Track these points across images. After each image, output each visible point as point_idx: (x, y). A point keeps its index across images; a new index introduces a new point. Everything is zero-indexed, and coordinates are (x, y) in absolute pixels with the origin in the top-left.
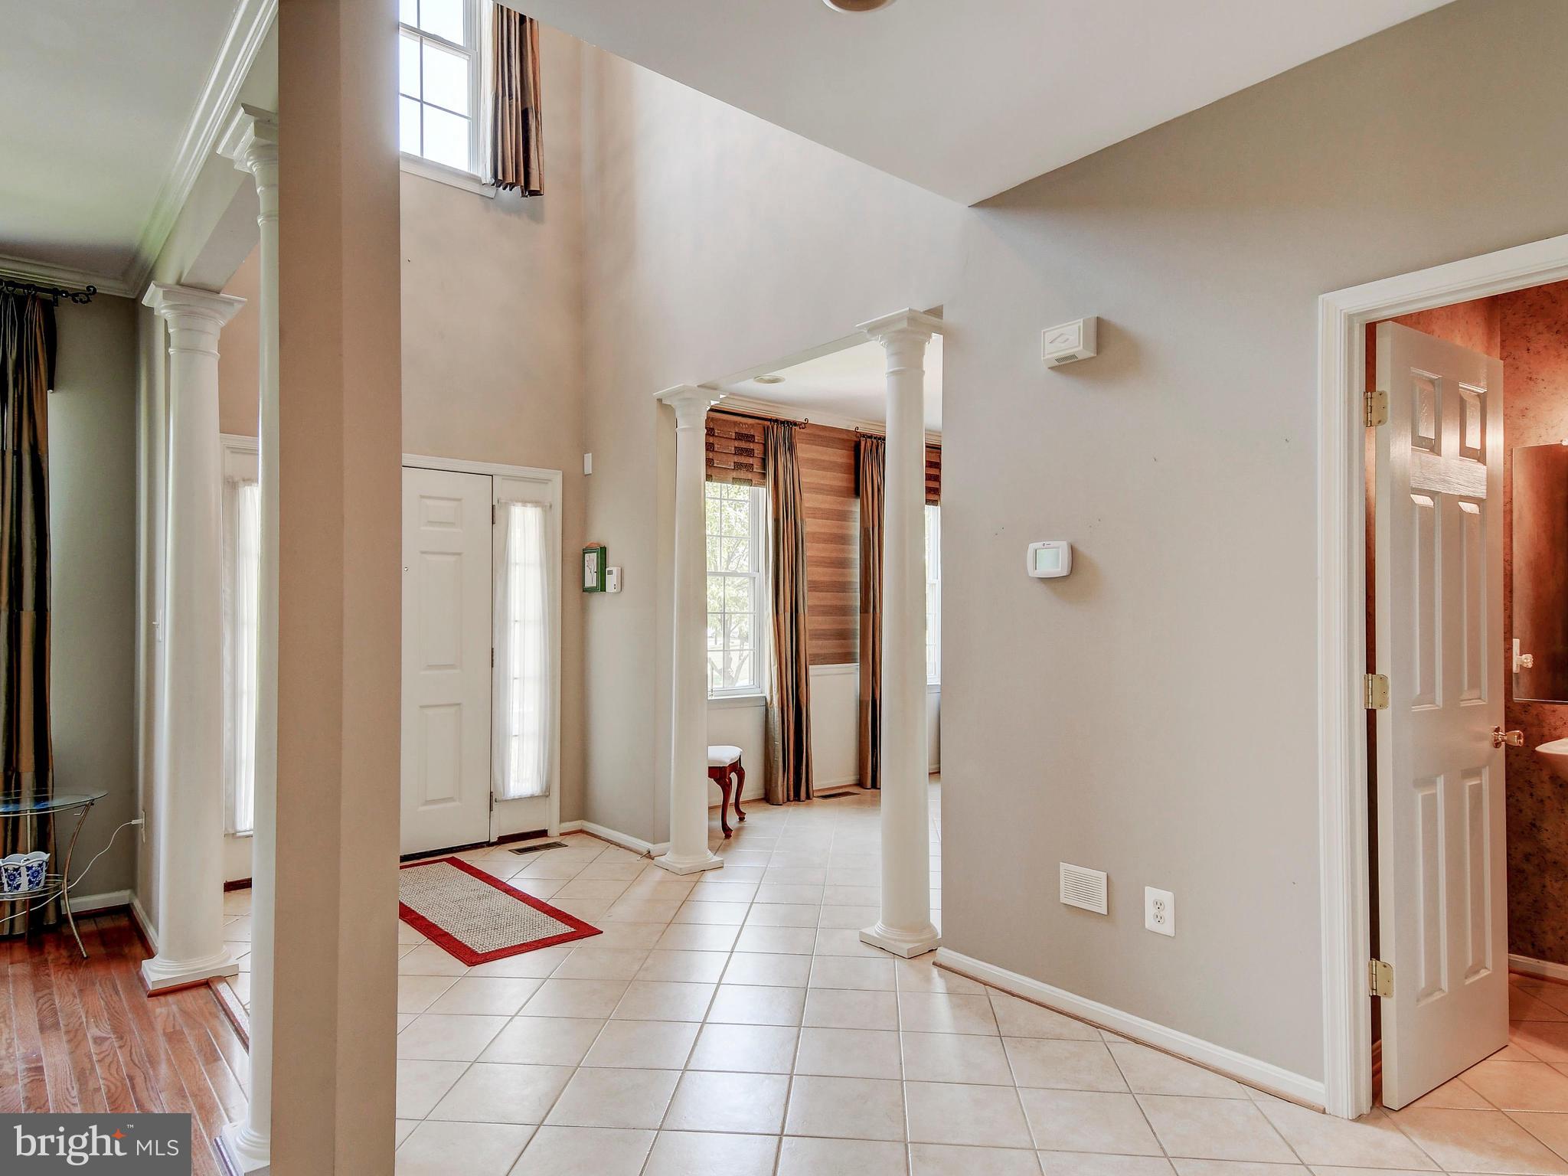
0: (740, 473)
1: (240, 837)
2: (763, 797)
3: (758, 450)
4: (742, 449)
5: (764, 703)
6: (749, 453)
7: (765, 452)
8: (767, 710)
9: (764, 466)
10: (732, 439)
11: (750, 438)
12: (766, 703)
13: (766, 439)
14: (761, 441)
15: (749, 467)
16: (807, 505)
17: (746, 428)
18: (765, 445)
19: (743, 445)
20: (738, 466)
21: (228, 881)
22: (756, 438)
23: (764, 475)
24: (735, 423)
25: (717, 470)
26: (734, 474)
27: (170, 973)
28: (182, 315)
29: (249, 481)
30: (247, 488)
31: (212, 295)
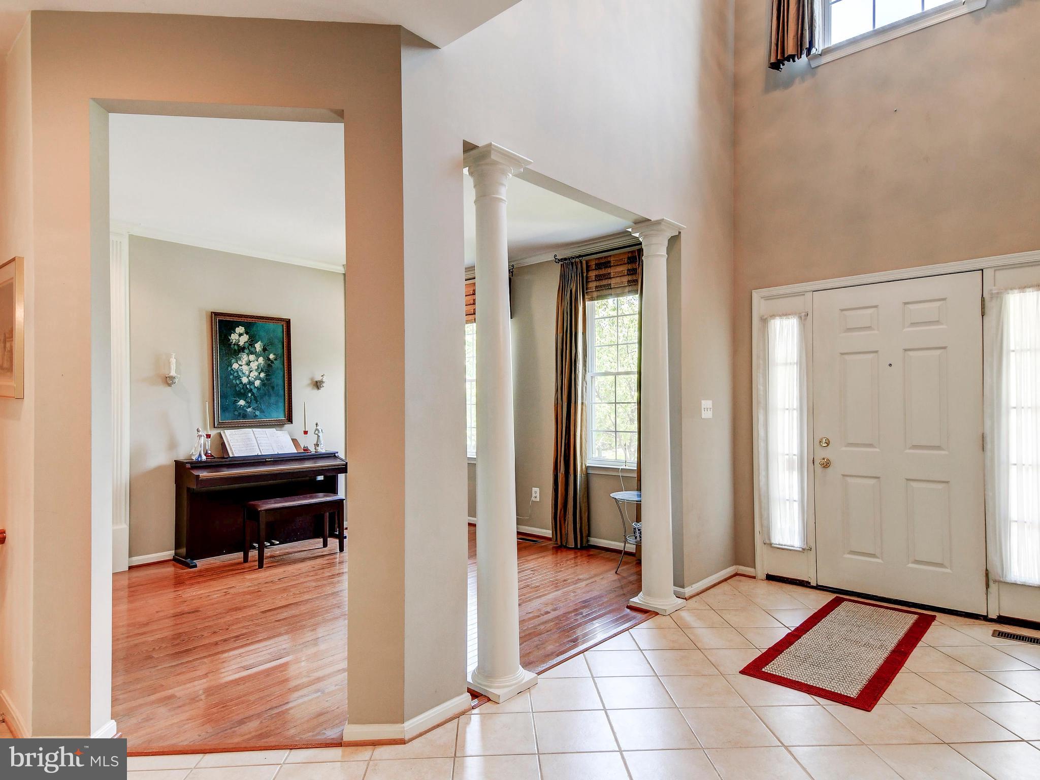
1: (774, 547)
27: (640, 600)
28: (644, 238)
29: (773, 316)
30: (772, 321)
31: (649, 223)
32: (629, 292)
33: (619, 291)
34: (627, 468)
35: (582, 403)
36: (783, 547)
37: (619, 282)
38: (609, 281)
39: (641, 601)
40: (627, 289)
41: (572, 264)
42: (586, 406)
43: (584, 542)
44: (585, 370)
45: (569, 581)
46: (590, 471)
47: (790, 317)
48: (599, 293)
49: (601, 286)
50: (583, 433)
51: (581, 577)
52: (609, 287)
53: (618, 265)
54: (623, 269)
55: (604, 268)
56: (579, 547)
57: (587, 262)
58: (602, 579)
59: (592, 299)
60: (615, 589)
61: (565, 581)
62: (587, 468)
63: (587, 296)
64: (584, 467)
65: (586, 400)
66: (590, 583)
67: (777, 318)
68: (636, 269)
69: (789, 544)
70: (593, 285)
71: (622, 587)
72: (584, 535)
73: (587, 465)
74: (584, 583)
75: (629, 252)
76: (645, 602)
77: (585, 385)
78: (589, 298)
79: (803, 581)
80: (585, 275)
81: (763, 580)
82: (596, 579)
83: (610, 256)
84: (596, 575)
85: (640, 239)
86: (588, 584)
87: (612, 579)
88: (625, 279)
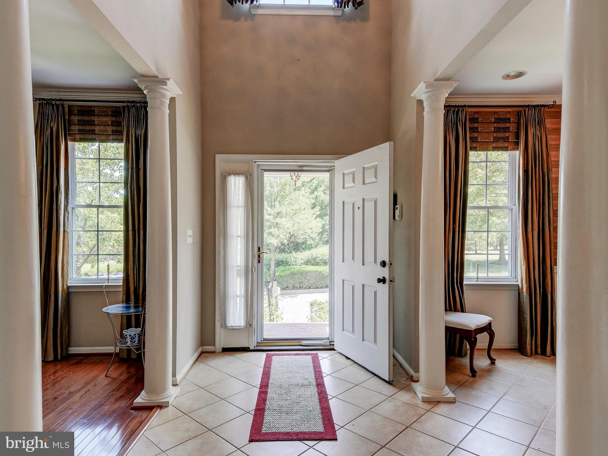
0: (499, 143)
1: (229, 329)
2: (517, 348)
3: (512, 127)
4: (499, 128)
5: (517, 289)
6: (506, 130)
7: (518, 129)
8: (519, 293)
9: (517, 136)
10: (492, 123)
11: (507, 120)
12: (519, 289)
13: (519, 120)
14: (515, 121)
15: (505, 140)
16: (552, 159)
17: (503, 114)
18: (518, 123)
19: (502, 125)
20: (496, 139)
21: (224, 347)
22: (512, 119)
23: (517, 144)
24: (495, 113)
25: (480, 144)
26: (494, 145)
27: (143, 399)
28: (149, 92)
29: (230, 174)
30: (229, 177)
31: (156, 79)
32: (113, 139)
33: (103, 137)
34: (110, 284)
35: (64, 231)
36: (234, 328)
37: (104, 130)
38: (93, 128)
39: (146, 400)
40: (111, 137)
41: (53, 105)
42: (68, 233)
43: (64, 353)
44: (67, 202)
45: (60, 398)
46: (71, 290)
47: (241, 176)
48: (82, 136)
49: (84, 130)
50: (65, 257)
51: (72, 389)
52: (93, 132)
53: (102, 115)
54: (108, 120)
55: (87, 115)
56: (59, 358)
57: (69, 107)
58: (95, 385)
59: (74, 140)
60: (112, 393)
61: (55, 398)
62: (68, 287)
63: (69, 136)
64: (65, 287)
65: (68, 228)
66: (84, 394)
67: (232, 175)
68: (121, 122)
69: (238, 325)
70: (75, 128)
71: (118, 389)
72: (64, 346)
73: (69, 285)
74: (78, 395)
75: (113, 107)
76: (149, 400)
77: (67, 214)
78: (71, 139)
79: (246, 348)
80: (67, 117)
81: (220, 353)
82: (88, 387)
83: (94, 106)
84: (87, 384)
85: (145, 92)
86: (82, 396)
87: (104, 384)
88: (110, 129)
